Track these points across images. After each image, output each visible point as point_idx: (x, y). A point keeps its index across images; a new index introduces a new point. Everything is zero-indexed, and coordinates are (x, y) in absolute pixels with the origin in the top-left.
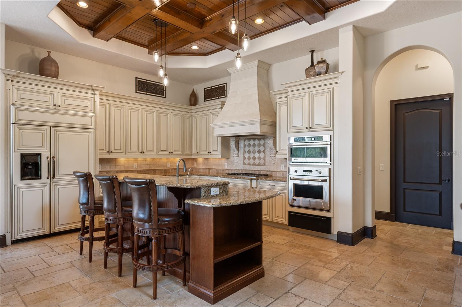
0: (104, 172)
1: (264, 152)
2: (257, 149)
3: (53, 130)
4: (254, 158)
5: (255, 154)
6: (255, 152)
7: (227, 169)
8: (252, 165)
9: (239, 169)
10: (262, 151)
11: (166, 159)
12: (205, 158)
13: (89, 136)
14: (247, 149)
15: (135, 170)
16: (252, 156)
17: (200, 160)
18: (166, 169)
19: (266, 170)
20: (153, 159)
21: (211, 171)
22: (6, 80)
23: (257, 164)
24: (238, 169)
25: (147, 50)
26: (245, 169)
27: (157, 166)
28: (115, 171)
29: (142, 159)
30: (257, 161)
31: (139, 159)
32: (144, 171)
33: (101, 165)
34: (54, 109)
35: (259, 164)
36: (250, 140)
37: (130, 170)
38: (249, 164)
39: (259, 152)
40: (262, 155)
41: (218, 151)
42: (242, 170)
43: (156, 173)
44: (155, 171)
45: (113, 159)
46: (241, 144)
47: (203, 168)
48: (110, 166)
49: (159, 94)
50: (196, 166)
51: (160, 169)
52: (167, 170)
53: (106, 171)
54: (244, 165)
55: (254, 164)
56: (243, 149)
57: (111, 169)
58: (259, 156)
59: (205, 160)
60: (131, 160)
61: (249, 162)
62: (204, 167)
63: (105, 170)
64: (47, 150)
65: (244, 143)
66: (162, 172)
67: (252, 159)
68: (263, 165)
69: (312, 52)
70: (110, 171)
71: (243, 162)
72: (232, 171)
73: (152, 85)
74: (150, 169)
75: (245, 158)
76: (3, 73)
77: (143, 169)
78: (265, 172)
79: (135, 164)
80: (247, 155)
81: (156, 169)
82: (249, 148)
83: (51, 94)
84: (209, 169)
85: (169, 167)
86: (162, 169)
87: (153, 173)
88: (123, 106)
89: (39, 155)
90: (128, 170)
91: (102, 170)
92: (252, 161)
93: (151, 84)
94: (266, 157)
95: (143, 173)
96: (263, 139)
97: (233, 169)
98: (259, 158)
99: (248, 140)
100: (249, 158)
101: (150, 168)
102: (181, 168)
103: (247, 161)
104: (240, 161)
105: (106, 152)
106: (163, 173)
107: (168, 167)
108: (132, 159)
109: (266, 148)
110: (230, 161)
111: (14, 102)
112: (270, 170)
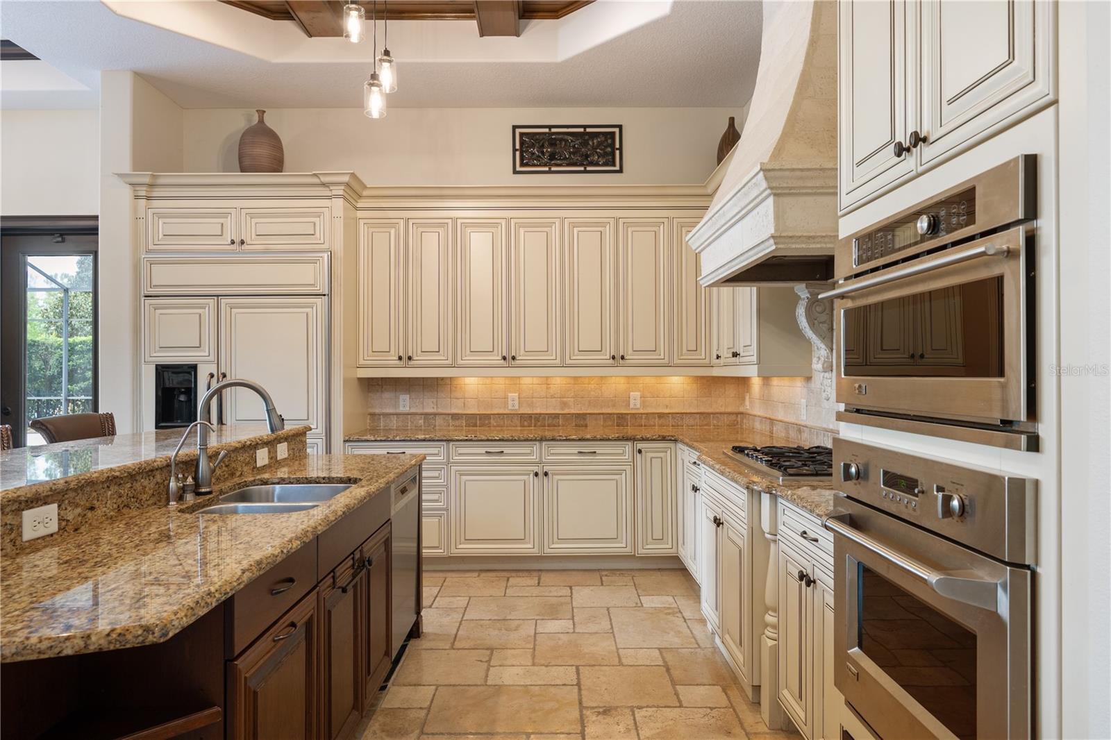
0: (418, 417)
3: (223, 306)
11: (622, 380)
13: (310, 316)
15: (514, 414)
20: (576, 378)
22: (137, 197)
25: (474, 24)
27: (589, 402)
28: (449, 414)
29: (535, 381)
31: (526, 381)
32: (544, 419)
33: (408, 396)
34: (233, 252)
37: (496, 412)
43: (586, 426)
44: (585, 419)
45: (442, 379)
48: (435, 400)
49: (597, 164)
51: (602, 414)
53: (422, 414)
57: (437, 407)
60: (500, 384)
63: (420, 411)
64: (209, 356)
66: (610, 423)
70: (435, 414)
73: (570, 138)
74: (563, 412)
76: (126, 183)
77: (538, 411)
79: (509, 394)
81: (586, 414)
83: (225, 215)
85: (638, 406)
86: (610, 414)
87: (576, 425)
88: (446, 221)
89: (193, 368)
90: (489, 412)
91: (413, 410)
93: (566, 137)
95: (539, 424)
101: (563, 409)
102: (688, 411)
105: (395, 358)
106: (613, 425)
107: (632, 406)
108: (502, 381)
111: (151, 247)
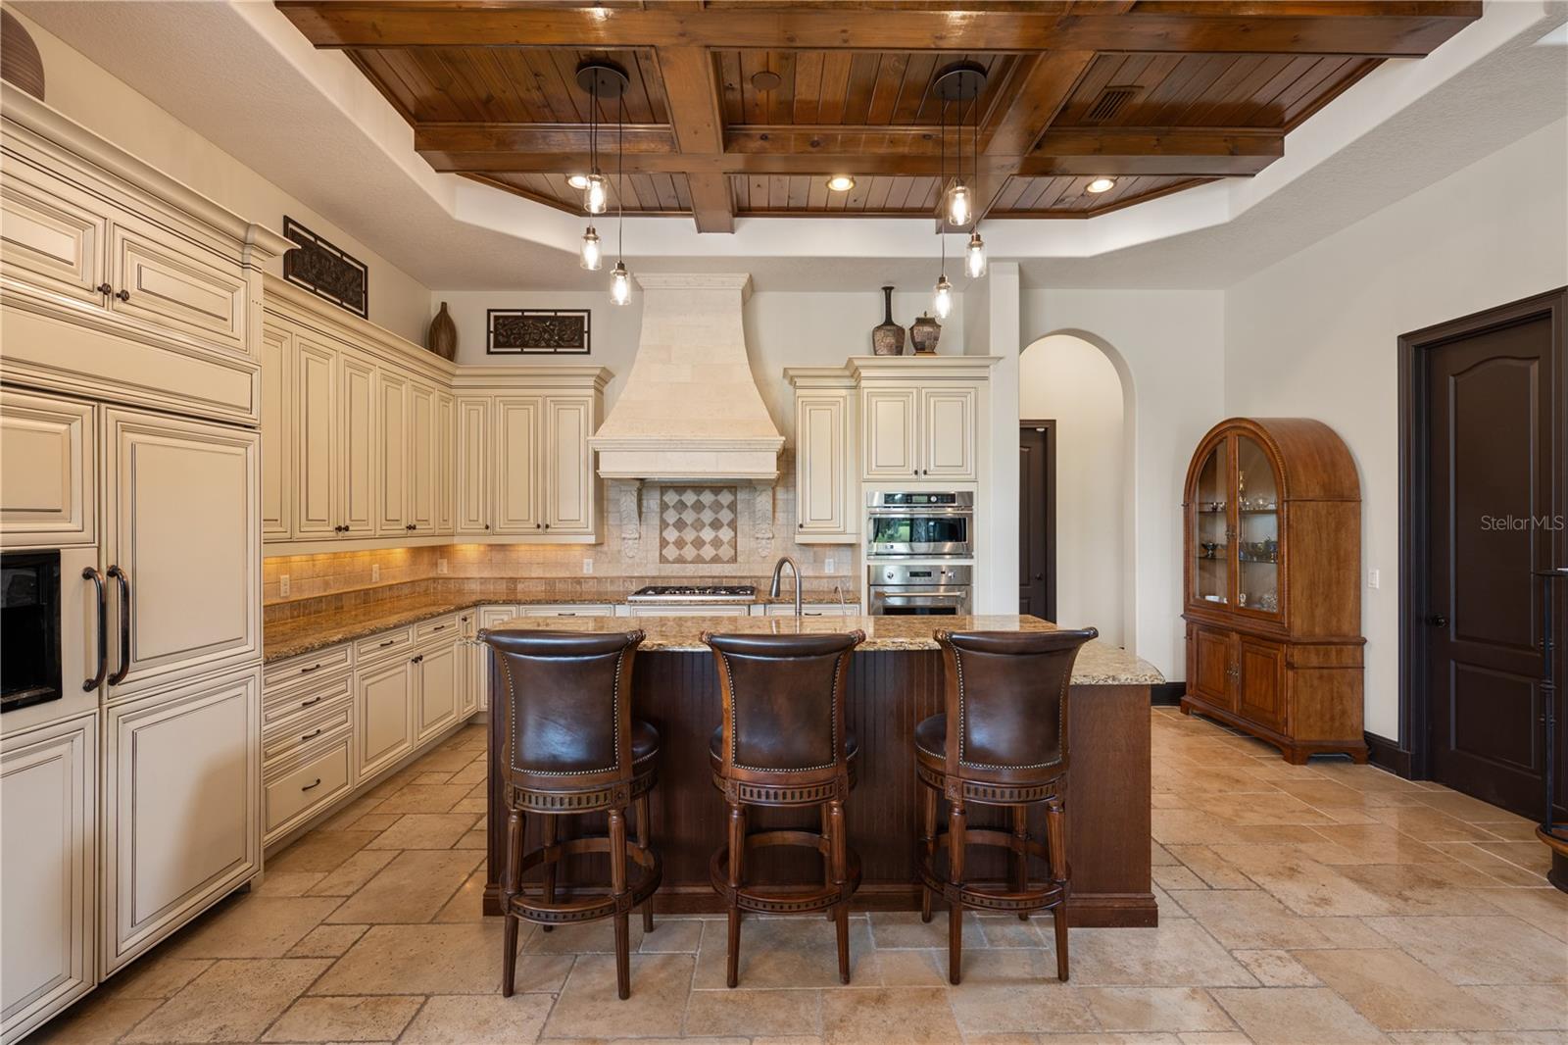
1: (733, 525)
2: (707, 516)
4: (699, 543)
5: (703, 531)
6: (703, 526)
7: (596, 578)
8: (691, 562)
9: (644, 574)
10: (725, 522)
12: (490, 545)
14: (671, 517)
16: (689, 535)
17: (469, 550)
18: (367, 589)
19: (739, 574)
21: (520, 587)
23: (708, 559)
24: (636, 575)
26: (663, 574)
30: (708, 552)
35: (716, 560)
36: (685, 491)
38: (680, 560)
39: (716, 525)
40: (725, 534)
41: (582, 521)
42: (654, 577)
46: (651, 502)
47: (481, 578)
50: (446, 572)
52: (371, 592)
54: (661, 562)
55: (699, 560)
56: (659, 515)
58: (717, 536)
59: (491, 551)
61: (680, 555)
62: (486, 574)
65: (662, 500)
67: (689, 545)
68: (728, 562)
69: (888, 290)
71: (658, 554)
72: (612, 582)
75: (664, 543)
78: (736, 580)
80: (672, 535)
82: (680, 514)
84: (514, 580)
92: (689, 552)
94: (738, 539)
96: (731, 492)
97: (619, 578)
98: (717, 543)
99: (676, 491)
100: (680, 544)
103: (671, 552)
104: (647, 551)
109: (738, 515)
110: (606, 553)
112: (752, 574)
